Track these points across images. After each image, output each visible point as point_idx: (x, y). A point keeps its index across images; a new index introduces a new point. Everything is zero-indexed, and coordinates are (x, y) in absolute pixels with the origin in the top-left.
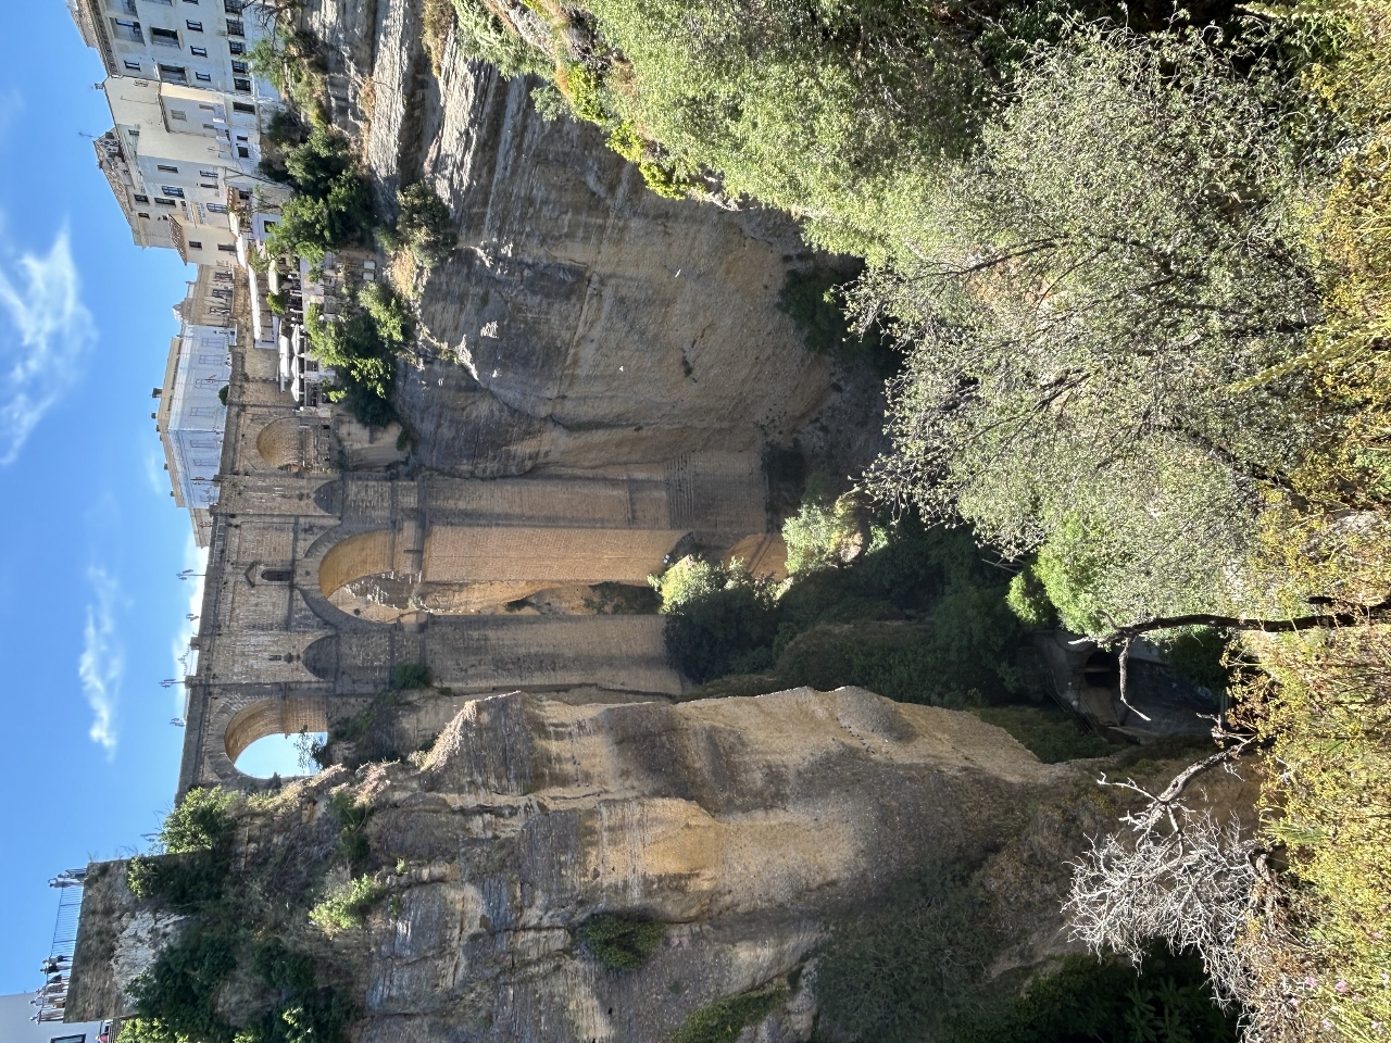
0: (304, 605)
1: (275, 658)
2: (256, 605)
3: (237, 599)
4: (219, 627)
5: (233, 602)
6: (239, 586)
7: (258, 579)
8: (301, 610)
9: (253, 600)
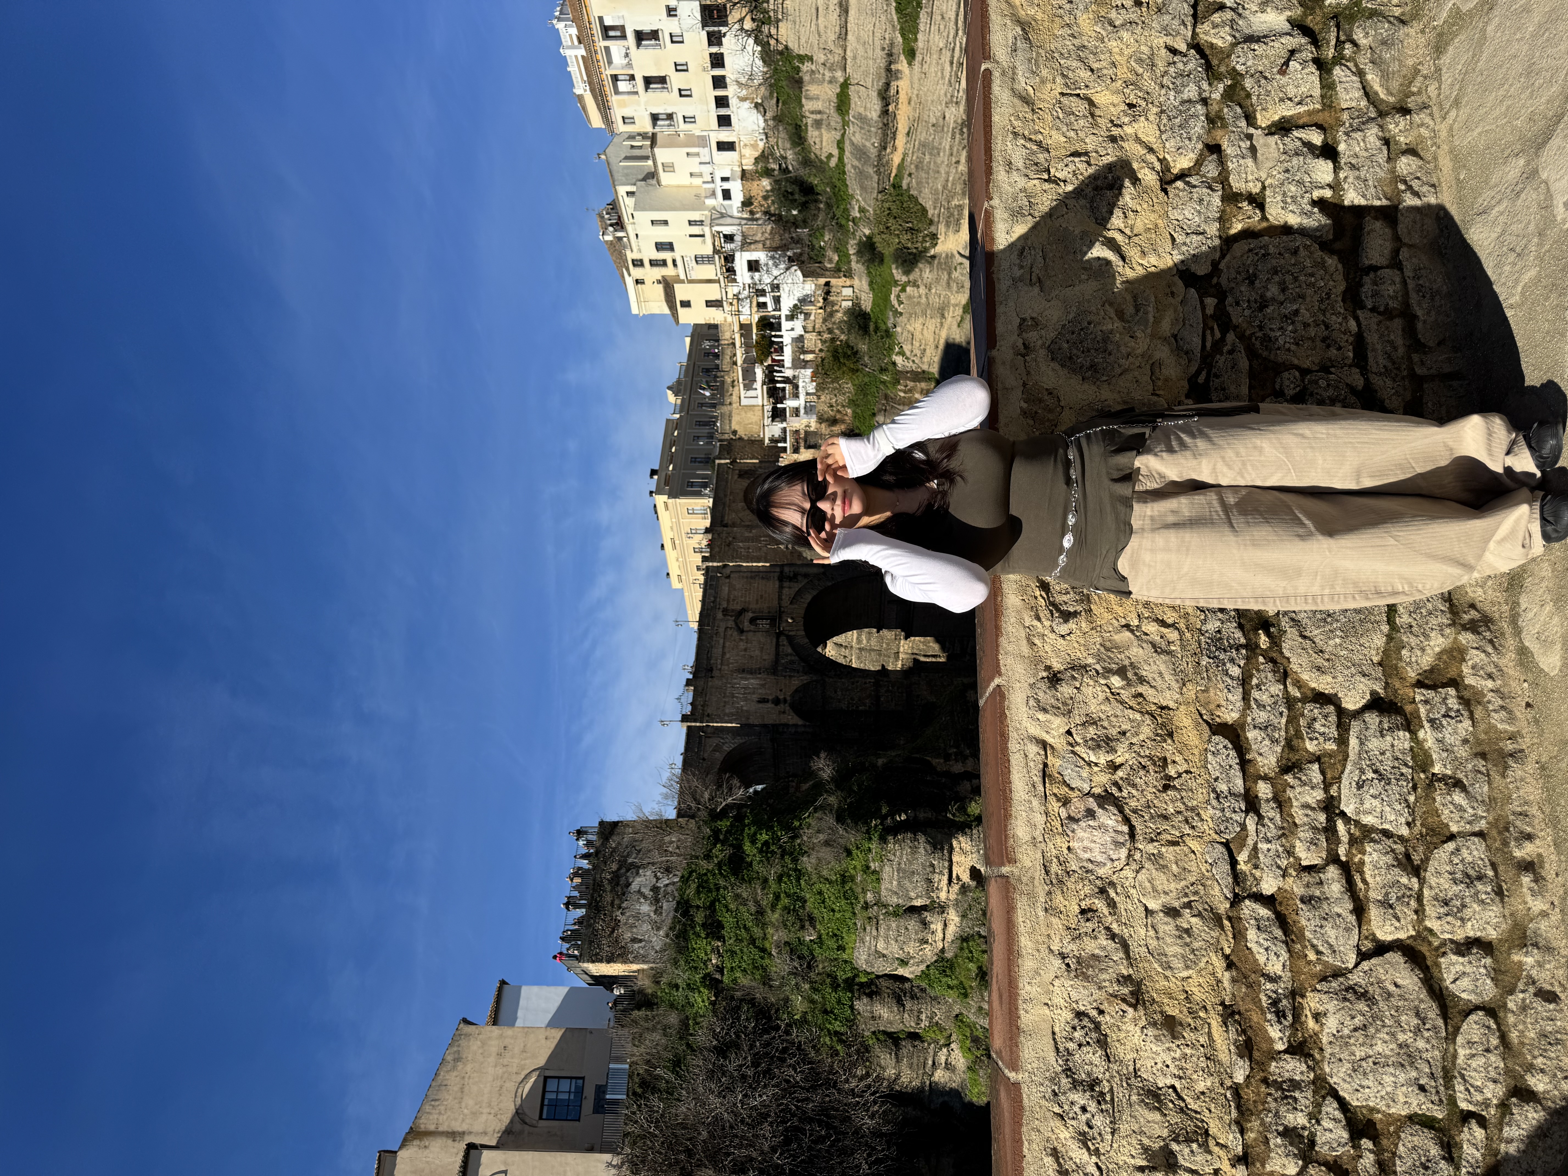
0: (790, 650)
1: (763, 701)
2: (745, 650)
3: (727, 644)
4: (711, 670)
5: (724, 647)
6: (729, 632)
7: (746, 625)
8: (787, 655)
9: (742, 645)
